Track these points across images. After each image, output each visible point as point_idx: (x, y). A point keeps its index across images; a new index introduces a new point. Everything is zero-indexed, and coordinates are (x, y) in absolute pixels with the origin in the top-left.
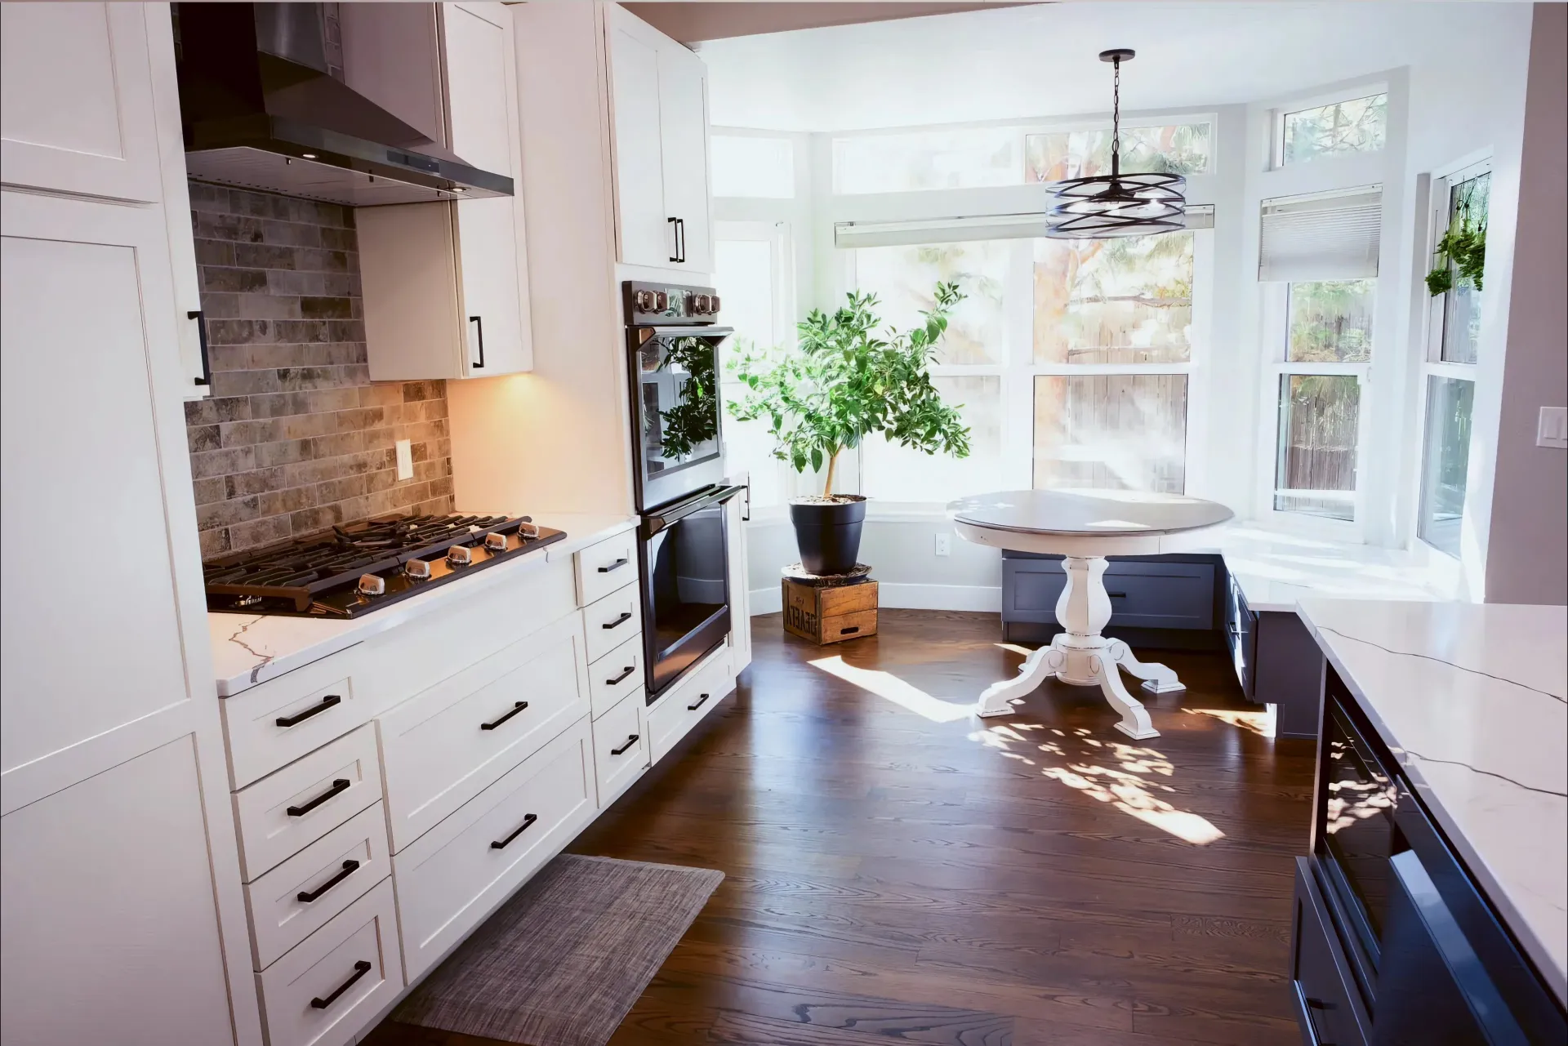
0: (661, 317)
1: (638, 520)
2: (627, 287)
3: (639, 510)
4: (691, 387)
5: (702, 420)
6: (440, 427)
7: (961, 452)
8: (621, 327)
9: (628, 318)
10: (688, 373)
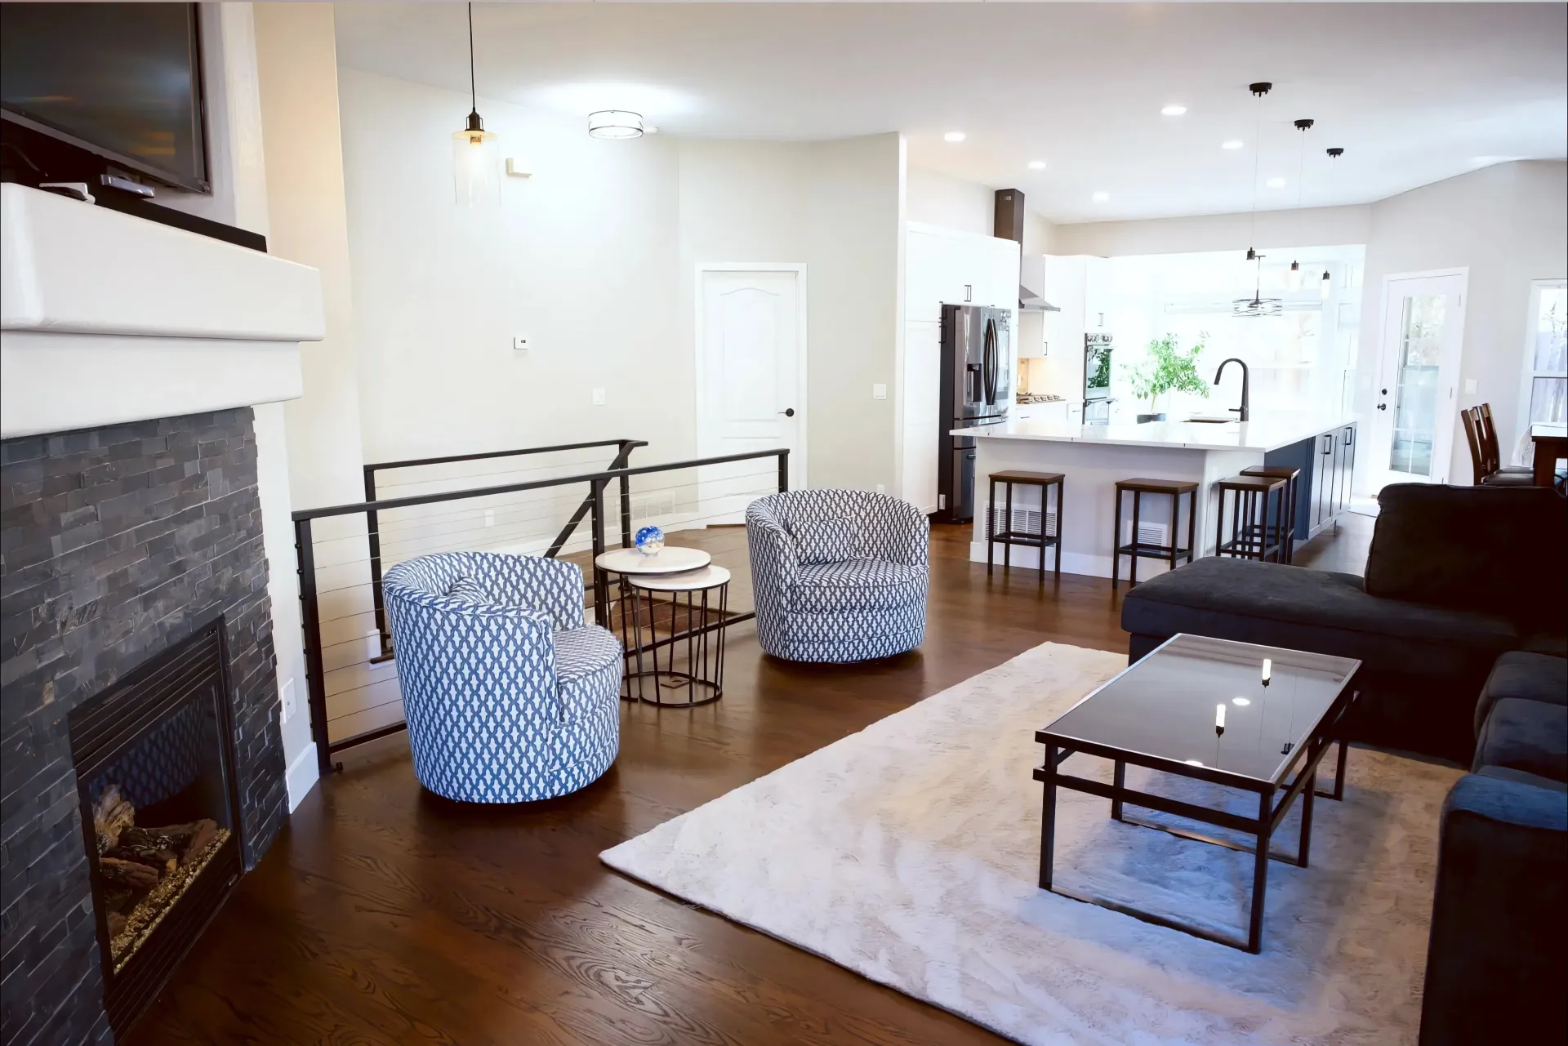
0: (1095, 343)
1: (1084, 401)
2: (1086, 335)
3: (1084, 398)
4: (1101, 368)
5: (1104, 380)
6: (1027, 373)
7: (1206, 397)
8: (1083, 346)
9: (1086, 343)
10: (1100, 363)
